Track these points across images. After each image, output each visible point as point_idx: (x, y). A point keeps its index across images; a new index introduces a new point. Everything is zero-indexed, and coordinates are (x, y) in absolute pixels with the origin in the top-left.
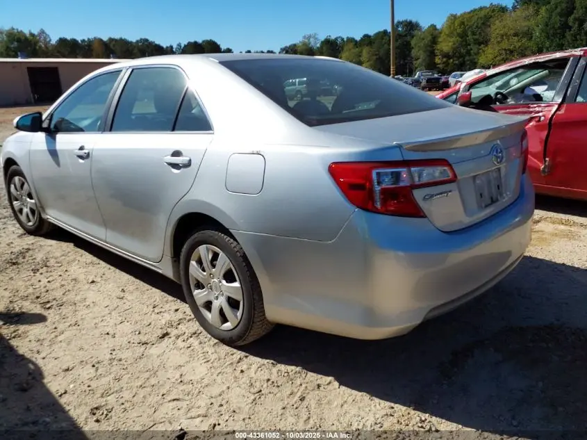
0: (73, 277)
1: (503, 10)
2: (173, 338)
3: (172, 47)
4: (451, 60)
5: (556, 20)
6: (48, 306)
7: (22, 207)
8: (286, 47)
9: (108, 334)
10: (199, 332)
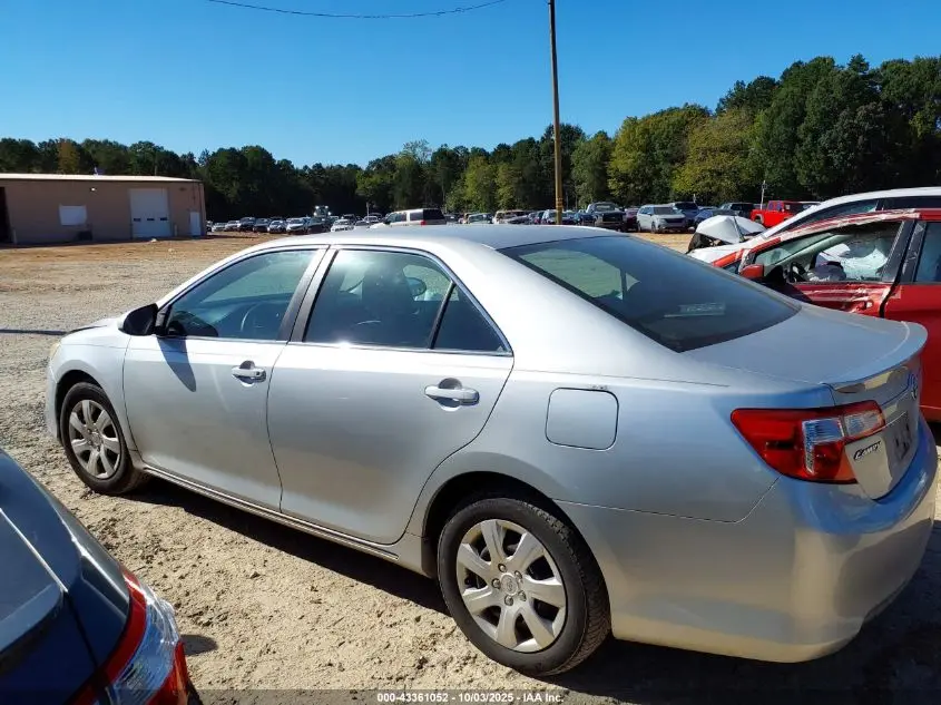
0: (217, 567)
1: (704, 113)
2: (439, 668)
3: (191, 155)
4: (632, 185)
5: (780, 129)
6: (204, 619)
7: (91, 448)
8: (378, 160)
9: (330, 665)
10: (473, 655)
